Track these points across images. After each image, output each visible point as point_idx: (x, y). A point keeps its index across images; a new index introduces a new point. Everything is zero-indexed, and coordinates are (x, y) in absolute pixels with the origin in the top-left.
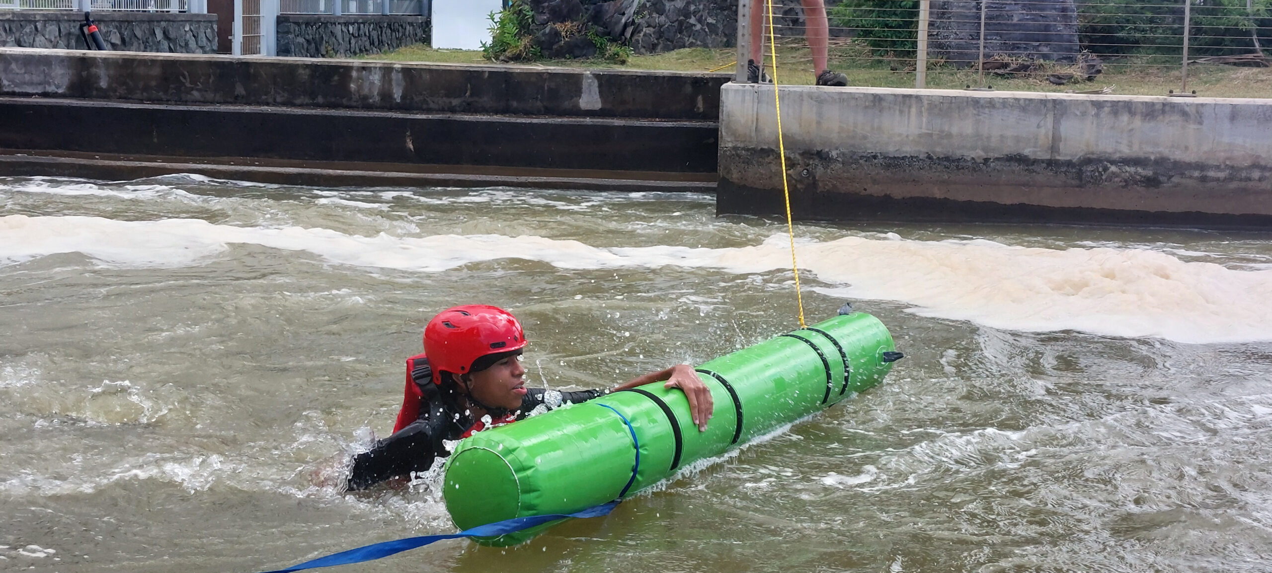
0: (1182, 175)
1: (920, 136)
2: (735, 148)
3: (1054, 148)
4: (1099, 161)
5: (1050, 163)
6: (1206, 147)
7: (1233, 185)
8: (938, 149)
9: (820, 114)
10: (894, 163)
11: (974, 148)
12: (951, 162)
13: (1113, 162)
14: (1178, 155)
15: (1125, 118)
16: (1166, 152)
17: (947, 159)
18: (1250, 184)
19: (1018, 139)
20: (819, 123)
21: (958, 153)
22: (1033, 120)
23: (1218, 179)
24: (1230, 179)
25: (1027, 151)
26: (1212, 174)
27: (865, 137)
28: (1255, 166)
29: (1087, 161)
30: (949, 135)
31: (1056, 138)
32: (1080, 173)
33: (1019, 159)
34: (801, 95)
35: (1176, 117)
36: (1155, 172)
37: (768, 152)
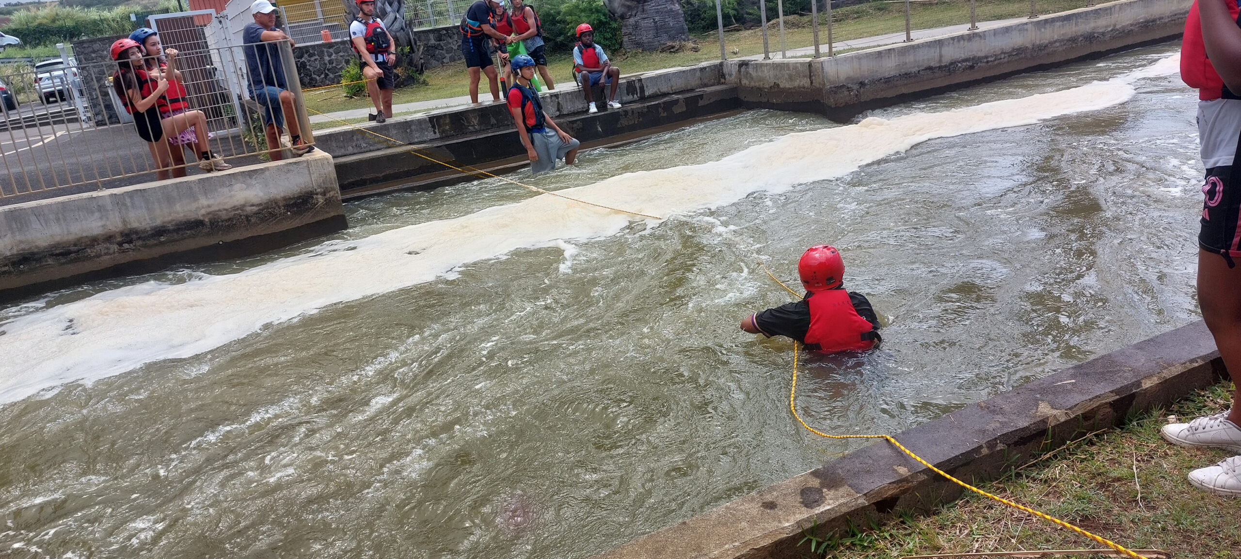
0: (981, 62)
1: (896, 66)
2: (831, 88)
3: (940, 61)
4: (955, 62)
5: (940, 68)
6: (987, 49)
7: (996, 62)
8: (903, 70)
9: (859, 65)
10: (888, 80)
11: (914, 67)
12: (907, 75)
13: (959, 62)
14: (980, 54)
15: (962, 42)
16: (976, 55)
17: (906, 74)
18: (1001, 61)
19: (928, 60)
20: (860, 69)
21: (909, 71)
22: (933, 50)
23: (992, 61)
24: (995, 60)
25: (932, 64)
26: (989, 59)
27: (877, 71)
28: (1002, 53)
29: (952, 64)
30: (906, 63)
31: (941, 56)
32: (949, 69)
33: (930, 68)
34: (852, 57)
35: (978, 38)
36: (972, 63)
37: (843, 86)
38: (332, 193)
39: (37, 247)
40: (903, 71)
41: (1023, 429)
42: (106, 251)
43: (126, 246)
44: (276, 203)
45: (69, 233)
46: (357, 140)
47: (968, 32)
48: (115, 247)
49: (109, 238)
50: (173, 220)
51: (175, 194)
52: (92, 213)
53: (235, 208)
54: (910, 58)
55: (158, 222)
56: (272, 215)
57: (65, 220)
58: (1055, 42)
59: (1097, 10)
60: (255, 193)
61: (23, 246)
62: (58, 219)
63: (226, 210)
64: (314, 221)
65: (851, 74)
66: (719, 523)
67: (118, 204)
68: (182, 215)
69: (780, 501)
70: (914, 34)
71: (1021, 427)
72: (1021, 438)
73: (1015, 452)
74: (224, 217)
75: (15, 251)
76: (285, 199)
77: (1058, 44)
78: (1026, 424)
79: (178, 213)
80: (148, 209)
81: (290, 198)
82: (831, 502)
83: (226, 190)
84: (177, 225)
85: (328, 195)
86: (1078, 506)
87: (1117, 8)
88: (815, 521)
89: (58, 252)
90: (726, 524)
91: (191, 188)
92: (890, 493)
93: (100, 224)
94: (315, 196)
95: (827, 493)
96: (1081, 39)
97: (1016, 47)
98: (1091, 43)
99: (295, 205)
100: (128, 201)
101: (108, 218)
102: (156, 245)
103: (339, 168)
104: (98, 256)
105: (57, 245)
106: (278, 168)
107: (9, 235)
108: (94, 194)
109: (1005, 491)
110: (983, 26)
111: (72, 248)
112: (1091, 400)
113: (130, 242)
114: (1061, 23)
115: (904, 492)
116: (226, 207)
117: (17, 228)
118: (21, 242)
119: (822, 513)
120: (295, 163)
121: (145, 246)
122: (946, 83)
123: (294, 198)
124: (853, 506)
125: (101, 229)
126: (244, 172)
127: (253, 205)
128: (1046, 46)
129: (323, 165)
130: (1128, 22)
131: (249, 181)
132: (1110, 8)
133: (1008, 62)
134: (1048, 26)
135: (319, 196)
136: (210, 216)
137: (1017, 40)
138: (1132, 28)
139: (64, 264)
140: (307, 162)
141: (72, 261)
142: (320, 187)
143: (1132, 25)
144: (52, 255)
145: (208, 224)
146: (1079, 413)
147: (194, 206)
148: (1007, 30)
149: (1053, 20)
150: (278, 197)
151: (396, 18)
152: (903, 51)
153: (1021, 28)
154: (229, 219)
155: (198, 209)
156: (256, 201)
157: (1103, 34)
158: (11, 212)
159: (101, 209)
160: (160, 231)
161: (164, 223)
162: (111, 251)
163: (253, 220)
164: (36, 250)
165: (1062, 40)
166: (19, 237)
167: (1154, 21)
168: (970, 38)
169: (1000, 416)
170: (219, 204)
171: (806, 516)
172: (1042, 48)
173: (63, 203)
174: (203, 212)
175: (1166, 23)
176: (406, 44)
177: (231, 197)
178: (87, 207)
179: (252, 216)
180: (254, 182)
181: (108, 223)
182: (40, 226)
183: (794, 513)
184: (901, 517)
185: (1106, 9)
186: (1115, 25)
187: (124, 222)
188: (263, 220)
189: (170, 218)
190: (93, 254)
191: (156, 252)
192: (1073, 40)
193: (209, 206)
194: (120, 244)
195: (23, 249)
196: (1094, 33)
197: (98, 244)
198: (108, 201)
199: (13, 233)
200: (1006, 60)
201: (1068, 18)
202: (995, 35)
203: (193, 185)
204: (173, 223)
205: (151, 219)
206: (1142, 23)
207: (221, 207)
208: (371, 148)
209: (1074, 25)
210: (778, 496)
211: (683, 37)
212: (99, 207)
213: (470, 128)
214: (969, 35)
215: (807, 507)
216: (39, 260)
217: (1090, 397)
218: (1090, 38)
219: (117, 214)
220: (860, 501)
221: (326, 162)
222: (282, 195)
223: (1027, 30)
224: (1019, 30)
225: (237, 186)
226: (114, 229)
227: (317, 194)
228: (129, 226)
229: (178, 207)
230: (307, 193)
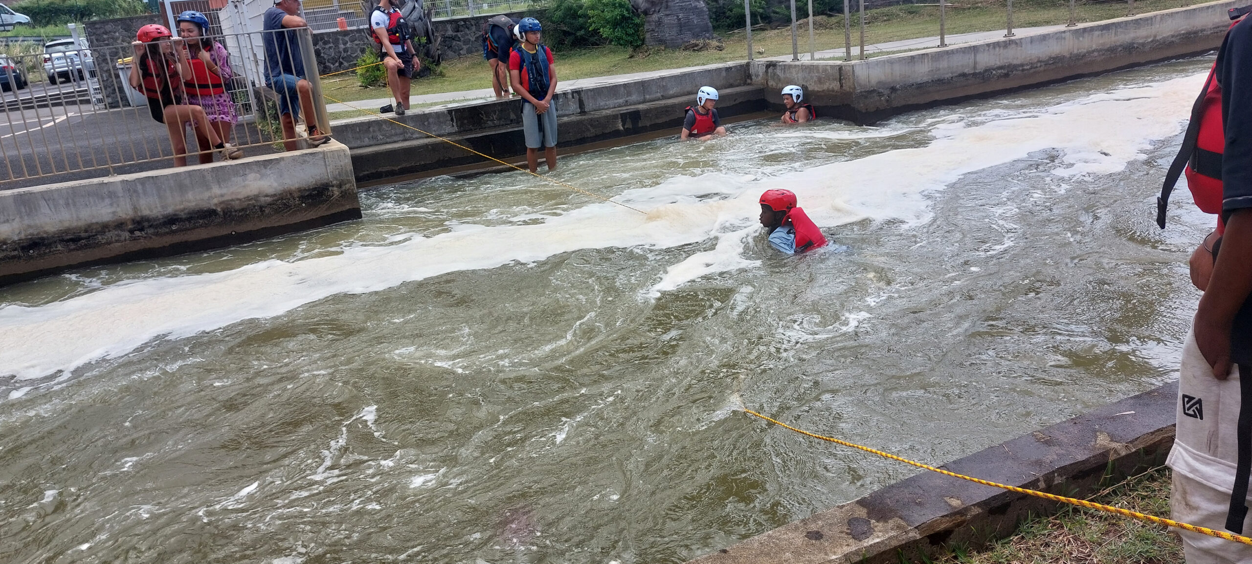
0: (1016, 70)
1: (929, 71)
2: (861, 92)
3: (975, 68)
4: (989, 70)
5: (974, 75)
6: (1023, 57)
7: (1032, 71)
9: (892, 69)
10: (920, 86)
11: (947, 73)
12: (940, 82)
13: (994, 70)
14: (1015, 62)
15: (997, 49)
16: (1010, 61)
17: (939, 80)
18: (1037, 69)
19: (962, 66)
20: (892, 73)
21: (943, 76)
22: (967, 56)
23: (1027, 70)
24: (1031, 68)
25: (966, 71)
26: (1025, 67)
27: (909, 77)
28: (1039, 61)
29: (986, 71)
30: (939, 69)
31: (975, 63)
32: (984, 76)
33: (964, 75)
34: (884, 61)
35: (1014, 46)
36: (1008, 71)
37: (874, 91)
38: (348, 186)
39: (46, 232)
40: (936, 77)
41: (1083, 462)
42: (117, 238)
43: (137, 233)
44: (291, 194)
45: (79, 219)
46: (374, 131)
47: (1004, 39)
48: (126, 235)
49: (120, 225)
50: (185, 209)
51: (187, 182)
52: (103, 199)
53: (248, 198)
54: (943, 64)
55: (170, 210)
56: (287, 206)
57: (75, 205)
58: (1093, 51)
59: (1137, 20)
60: (269, 184)
61: (31, 231)
62: (67, 204)
63: (240, 200)
64: (329, 213)
65: (883, 78)
66: (762, 552)
67: (129, 190)
68: (194, 204)
69: (826, 531)
70: (948, 39)
71: (1080, 460)
72: (1081, 471)
73: (1072, 486)
74: (237, 208)
75: (23, 236)
76: (300, 190)
77: (1096, 54)
78: (1084, 458)
79: (189, 201)
80: (160, 197)
81: (305, 190)
82: (880, 534)
83: (239, 179)
84: (189, 213)
85: (344, 188)
86: (1140, 547)
87: (1158, 18)
88: (864, 555)
89: (68, 237)
90: (768, 554)
91: (204, 177)
92: (942, 527)
93: (110, 210)
94: (330, 188)
95: (876, 524)
96: (1120, 49)
97: (1053, 55)
98: (1130, 53)
99: (310, 196)
100: (139, 187)
101: (118, 205)
102: (167, 233)
103: (356, 160)
104: (109, 243)
105: (67, 231)
106: (294, 158)
107: (17, 220)
108: (106, 180)
109: (1062, 527)
110: (1020, 33)
111: (83, 235)
112: (1152, 433)
113: (141, 230)
114: (1100, 32)
115: (959, 525)
116: (239, 197)
117: (26, 212)
118: (29, 226)
119: (871, 546)
120: (311, 154)
121: (157, 234)
122: (980, 90)
123: (309, 190)
124: (904, 538)
125: (111, 216)
126: (258, 161)
127: (267, 196)
128: (1084, 56)
129: (339, 156)
130: (1168, 34)
131: (264, 171)
132: (1151, 18)
133: (1045, 71)
134: (1086, 35)
135: (335, 188)
136: (222, 206)
137: (1054, 49)
138: (1173, 39)
139: (74, 250)
140: (324, 153)
141: (80, 248)
142: (336, 179)
143: (1173, 36)
144: (62, 241)
145: (221, 213)
146: (1141, 446)
147: (207, 195)
148: (1044, 38)
149: (1092, 29)
150: (293, 188)
151: (414, 7)
152: (937, 56)
153: (1058, 36)
154: (243, 210)
155: (210, 198)
156: (271, 191)
157: (1143, 44)
158: (20, 195)
159: (112, 195)
160: (172, 220)
161: (177, 211)
162: (123, 238)
163: (267, 211)
164: (45, 235)
165: (1101, 50)
166: (27, 221)
167: (1196, 33)
168: (1006, 45)
169: (1057, 448)
170: (232, 193)
171: (854, 549)
172: (1080, 57)
173: (73, 188)
174: (215, 201)
175: (1208, 36)
176: (423, 34)
177: (244, 186)
178: (97, 193)
179: (266, 207)
180: (268, 172)
181: (119, 210)
182: (49, 212)
183: (841, 545)
184: (954, 551)
185: (1146, 19)
186: (1155, 36)
187: (135, 209)
188: (277, 211)
189: (182, 207)
190: (104, 241)
191: (167, 241)
192: (1112, 50)
193: (222, 196)
194: (132, 232)
195: (30, 234)
196: (1134, 43)
197: (109, 231)
198: (120, 187)
199: (21, 217)
200: (1042, 69)
201: (1106, 27)
202: (1031, 42)
203: (206, 174)
204: (186, 211)
205: (163, 207)
206: (1183, 34)
207: (234, 197)
208: (388, 140)
209: (1113, 35)
210: (823, 526)
211: (707, 35)
212: (109, 193)
213: (489, 122)
214: (1004, 42)
215: (856, 539)
216: (49, 245)
217: (1152, 430)
218: (1130, 48)
219: (128, 200)
220: (911, 534)
221: (342, 154)
222: (297, 186)
223: (1064, 38)
224: (1057, 39)
225: (252, 176)
226: (124, 216)
227: (333, 186)
228: (139, 214)
229: (190, 196)
230: (323, 185)
